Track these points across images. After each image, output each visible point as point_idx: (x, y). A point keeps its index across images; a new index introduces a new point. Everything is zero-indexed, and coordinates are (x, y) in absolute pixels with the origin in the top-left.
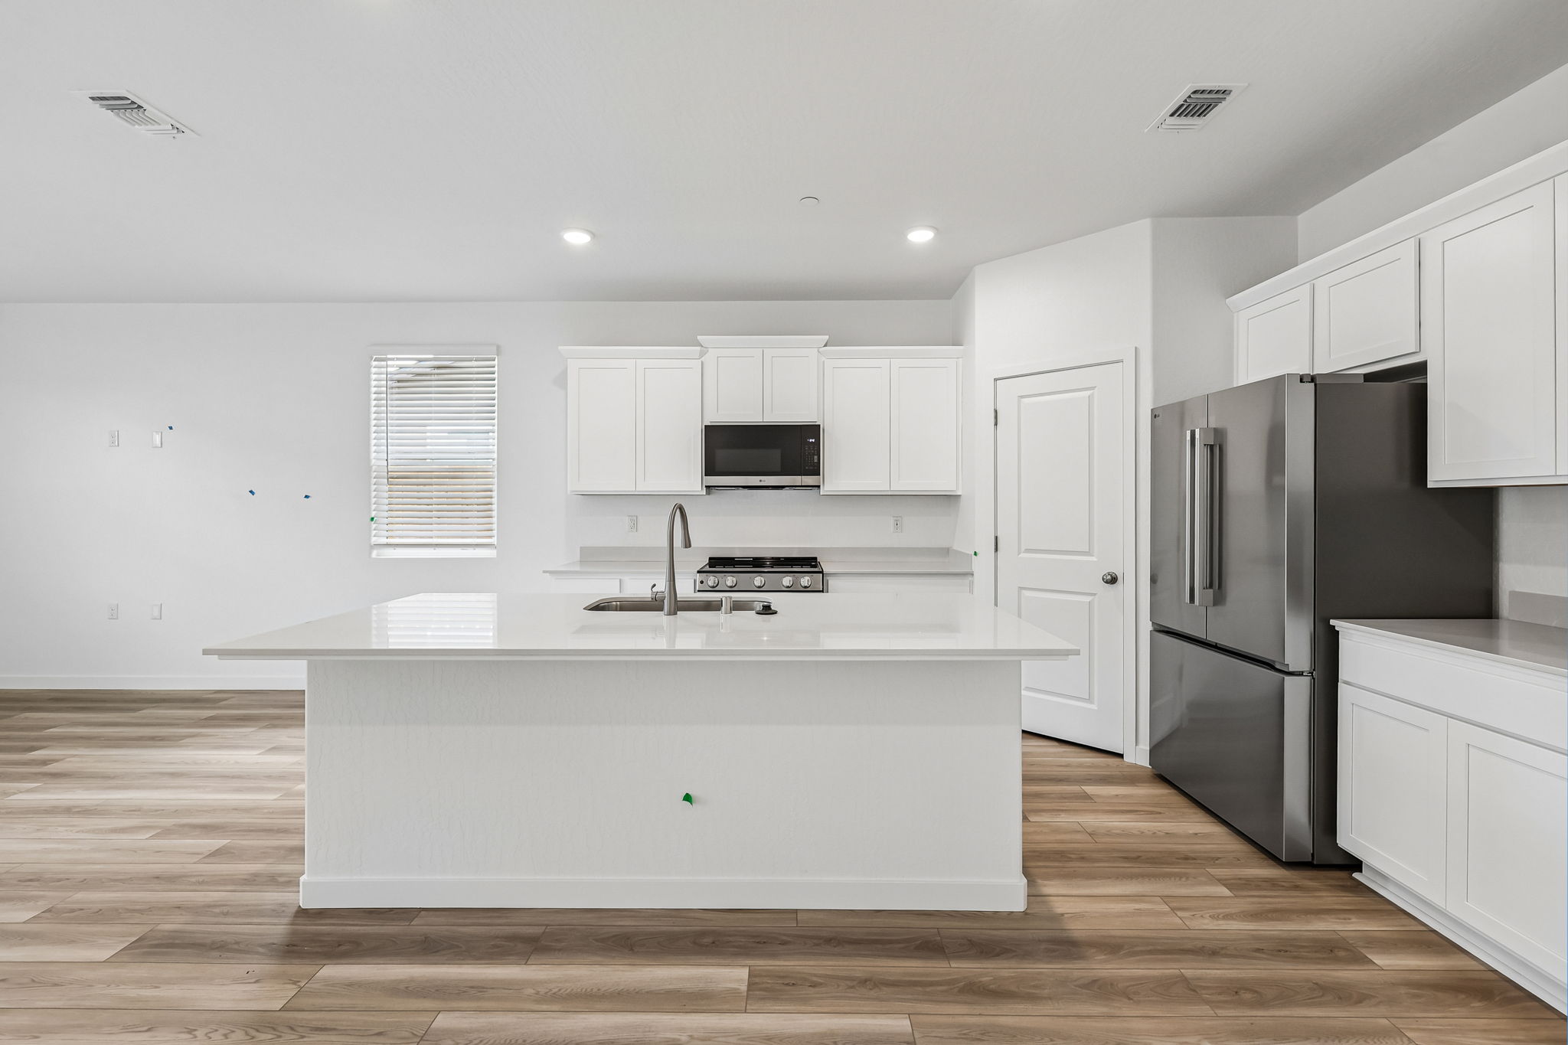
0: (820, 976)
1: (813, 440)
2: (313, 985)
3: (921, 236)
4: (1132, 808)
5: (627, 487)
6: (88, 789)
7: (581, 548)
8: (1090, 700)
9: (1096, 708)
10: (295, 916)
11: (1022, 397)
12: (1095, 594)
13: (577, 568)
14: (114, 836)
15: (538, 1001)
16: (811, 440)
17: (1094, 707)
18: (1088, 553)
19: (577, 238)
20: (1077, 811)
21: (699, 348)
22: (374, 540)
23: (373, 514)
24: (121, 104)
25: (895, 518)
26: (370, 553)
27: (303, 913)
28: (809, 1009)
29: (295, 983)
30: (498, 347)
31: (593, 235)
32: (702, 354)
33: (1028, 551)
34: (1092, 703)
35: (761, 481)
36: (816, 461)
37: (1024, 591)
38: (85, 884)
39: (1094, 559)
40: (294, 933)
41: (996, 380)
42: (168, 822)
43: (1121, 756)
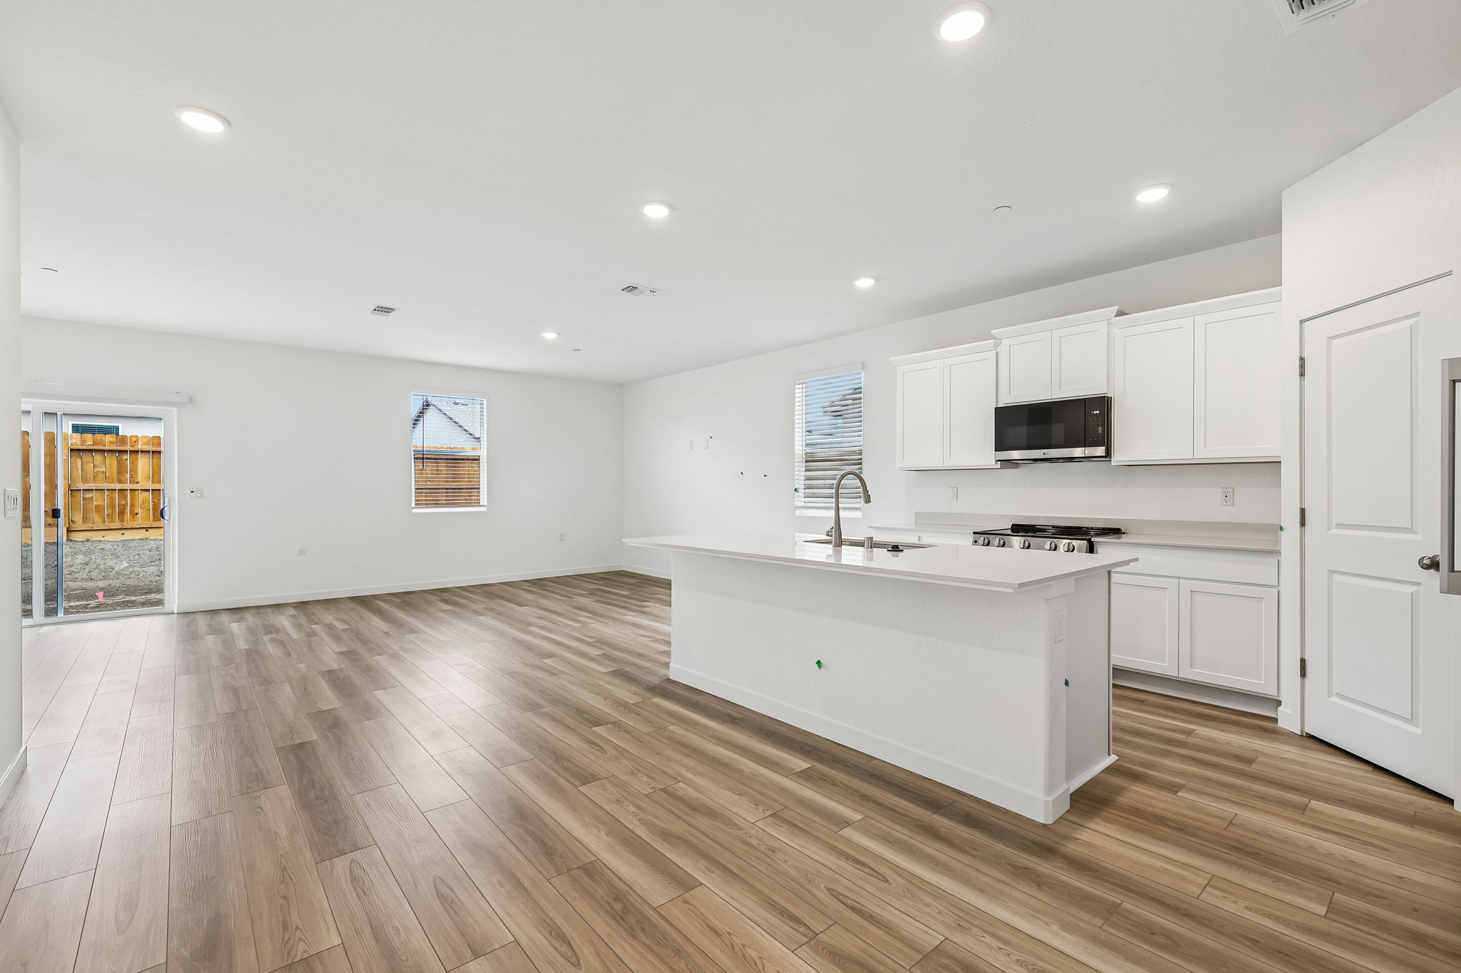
0: (842, 783)
1: (1098, 412)
2: (648, 702)
3: (1152, 196)
4: (1341, 831)
5: (939, 465)
6: (648, 619)
7: (916, 513)
8: (1412, 720)
9: (1421, 733)
10: (665, 680)
11: (1332, 338)
12: (1419, 584)
13: (913, 527)
14: (640, 637)
15: (710, 737)
16: (1095, 412)
17: (1418, 731)
18: (1410, 530)
19: (865, 283)
20: (1256, 808)
21: (992, 341)
22: (797, 504)
23: (796, 486)
24: (631, 289)
25: (1224, 490)
26: (794, 513)
27: (669, 680)
28: (818, 790)
29: (643, 698)
30: (863, 364)
31: (876, 278)
32: (996, 346)
33: (1339, 526)
34: (1416, 725)
35: (1044, 454)
36: (1100, 432)
37: (1337, 578)
38: (620, 650)
39: (1419, 537)
40: (659, 685)
41: (1302, 322)
42: (660, 637)
43: (1451, 801)
